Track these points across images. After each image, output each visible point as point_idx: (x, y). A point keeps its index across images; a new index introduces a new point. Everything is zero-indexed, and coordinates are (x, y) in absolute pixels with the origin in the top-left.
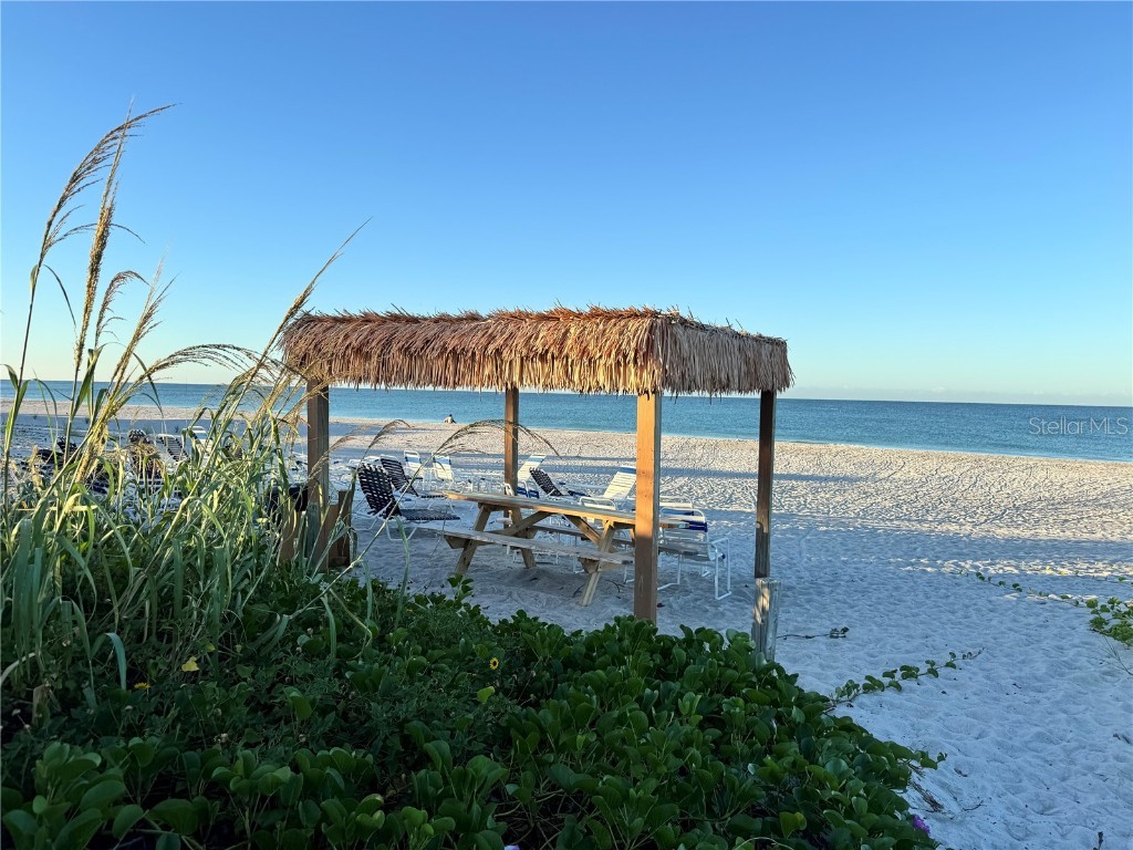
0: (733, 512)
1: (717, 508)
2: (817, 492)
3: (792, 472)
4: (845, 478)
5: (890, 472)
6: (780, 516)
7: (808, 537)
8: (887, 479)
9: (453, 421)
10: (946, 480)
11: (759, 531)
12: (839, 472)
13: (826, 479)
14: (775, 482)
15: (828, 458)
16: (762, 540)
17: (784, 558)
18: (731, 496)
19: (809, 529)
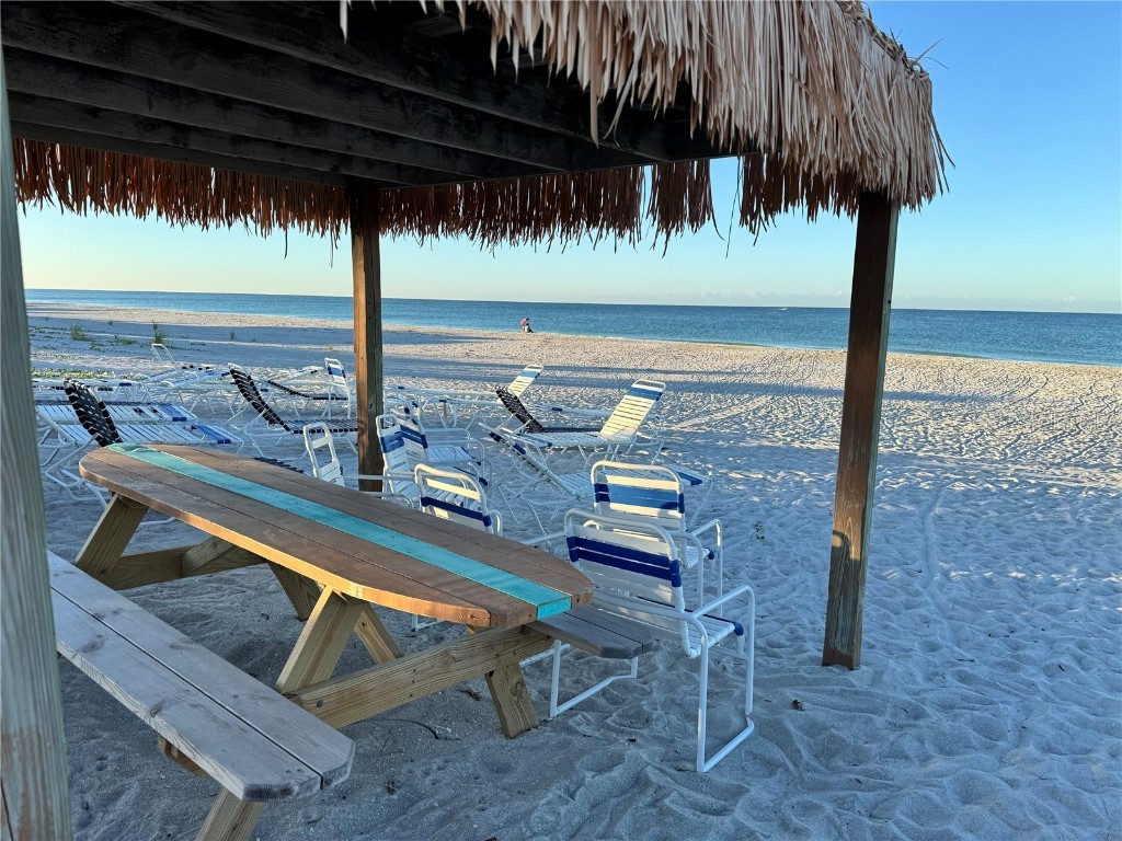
0: (818, 451)
1: (797, 444)
2: (941, 417)
3: (908, 389)
4: (974, 398)
5: (1031, 390)
6: (893, 459)
7: (938, 510)
8: (1029, 399)
9: (530, 331)
10: (1106, 401)
11: (839, 556)
12: (965, 390)
13: (950, 399)
14: (885, 402)
15: (950, 372)
16: (846, 577)
17: (895, 574)
18: (822, 423)
19: (939, 486)
